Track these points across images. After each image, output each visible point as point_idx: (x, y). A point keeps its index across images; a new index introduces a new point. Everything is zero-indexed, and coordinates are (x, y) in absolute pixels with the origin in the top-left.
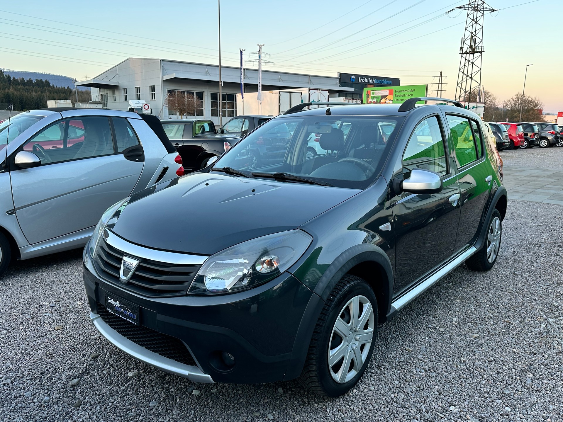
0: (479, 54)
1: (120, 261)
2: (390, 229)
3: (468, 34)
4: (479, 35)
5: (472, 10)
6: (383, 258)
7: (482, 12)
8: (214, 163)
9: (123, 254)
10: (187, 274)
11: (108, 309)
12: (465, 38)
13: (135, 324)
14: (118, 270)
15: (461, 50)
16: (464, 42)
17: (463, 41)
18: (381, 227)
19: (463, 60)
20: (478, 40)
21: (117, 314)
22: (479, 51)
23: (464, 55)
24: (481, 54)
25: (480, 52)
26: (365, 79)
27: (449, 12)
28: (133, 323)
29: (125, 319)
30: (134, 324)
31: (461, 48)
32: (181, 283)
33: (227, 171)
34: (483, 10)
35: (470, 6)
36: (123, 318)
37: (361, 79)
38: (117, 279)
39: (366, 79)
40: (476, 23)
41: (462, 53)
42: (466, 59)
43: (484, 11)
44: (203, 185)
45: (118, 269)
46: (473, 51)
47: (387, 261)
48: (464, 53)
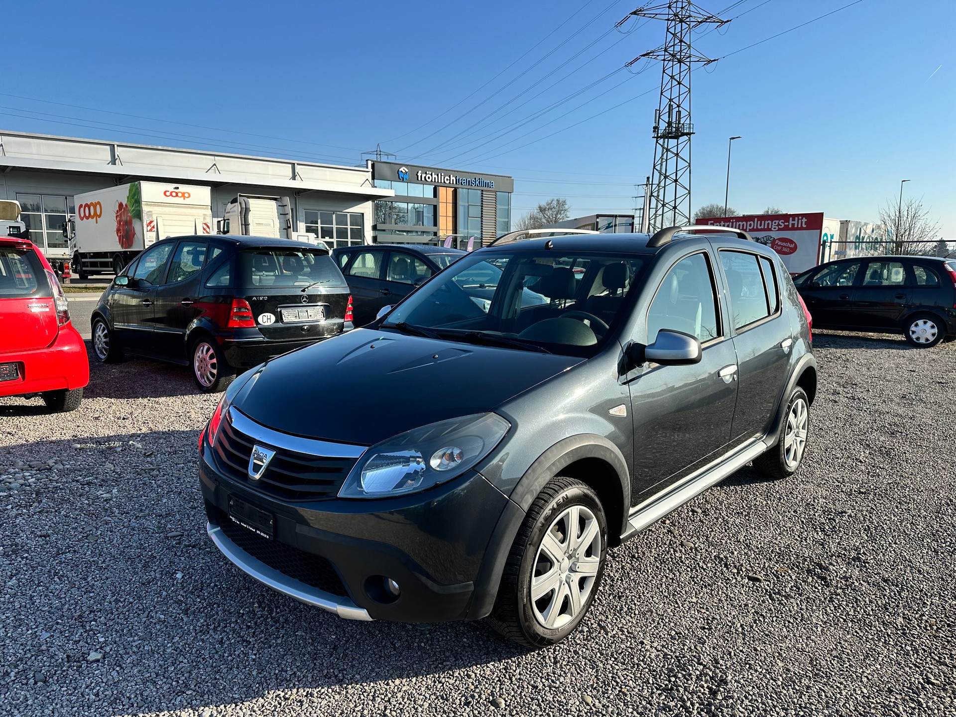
0: (685, 138)
1: (248, 452)
2: (625, 415)
3: (665, 102)
4: (685, 105)
5: (669, 61)
6: (612, 455)
7: (688, 64)
8: (385, 317)
9: (253, 442)
10: (338, 470)
11: (231, 517)
12: (661, 109)
13: (268, 537)
14: (245, 464)
15: (654, 131)
16: (659, 118)
17: (658, 115)
18: (612, 412)
19: (659, 148)
20: (684, 113)
21: (243, 524)
22: (685, 131)
23: (661, 141)
24: (690, 138)
25: (687, 134)
26: (432, 175)
27: (631, 63)
28: (265, 536)
29: (254, 530)
30: (266, 538)
31: (656, 129)
32: (330, 483)
33: (402, 329)
34: (688, 60)
35: (666, 54)
36: (251, 529)
37: (424, 176)
38: (245, 477)
39: (434, 176)
40: (679, 83)
41: (657, 137)
42: (663, 148)
43: (690, 62)
44: (367, 348)
45: (247, 462)
46: (675, 132)
47: (619, 460)
48: (661, 137)
